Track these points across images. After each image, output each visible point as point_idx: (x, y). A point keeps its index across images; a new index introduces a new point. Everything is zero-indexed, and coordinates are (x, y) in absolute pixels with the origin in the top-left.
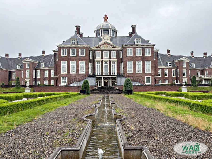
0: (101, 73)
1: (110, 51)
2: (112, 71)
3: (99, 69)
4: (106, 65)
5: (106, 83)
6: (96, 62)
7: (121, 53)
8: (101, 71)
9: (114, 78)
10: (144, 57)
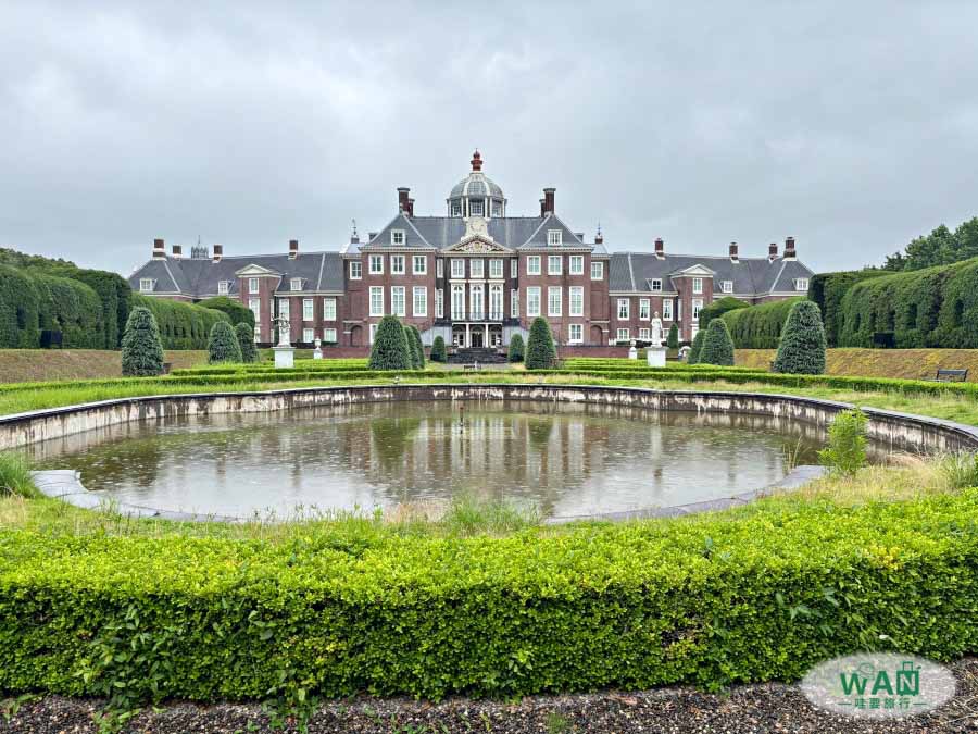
0: (464, 315)
1: (487, 259)
2: (491, 310)
3: (461, 303)
4: (477, 294)
5: (477, 340)
6: (453, 288)
7: (514, 264)
8: (464, 310)
9: (496, 329)
10: (568, 278)
